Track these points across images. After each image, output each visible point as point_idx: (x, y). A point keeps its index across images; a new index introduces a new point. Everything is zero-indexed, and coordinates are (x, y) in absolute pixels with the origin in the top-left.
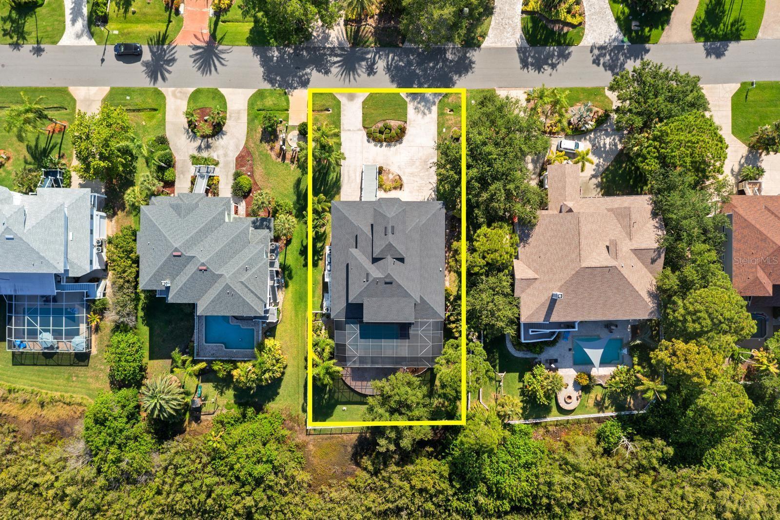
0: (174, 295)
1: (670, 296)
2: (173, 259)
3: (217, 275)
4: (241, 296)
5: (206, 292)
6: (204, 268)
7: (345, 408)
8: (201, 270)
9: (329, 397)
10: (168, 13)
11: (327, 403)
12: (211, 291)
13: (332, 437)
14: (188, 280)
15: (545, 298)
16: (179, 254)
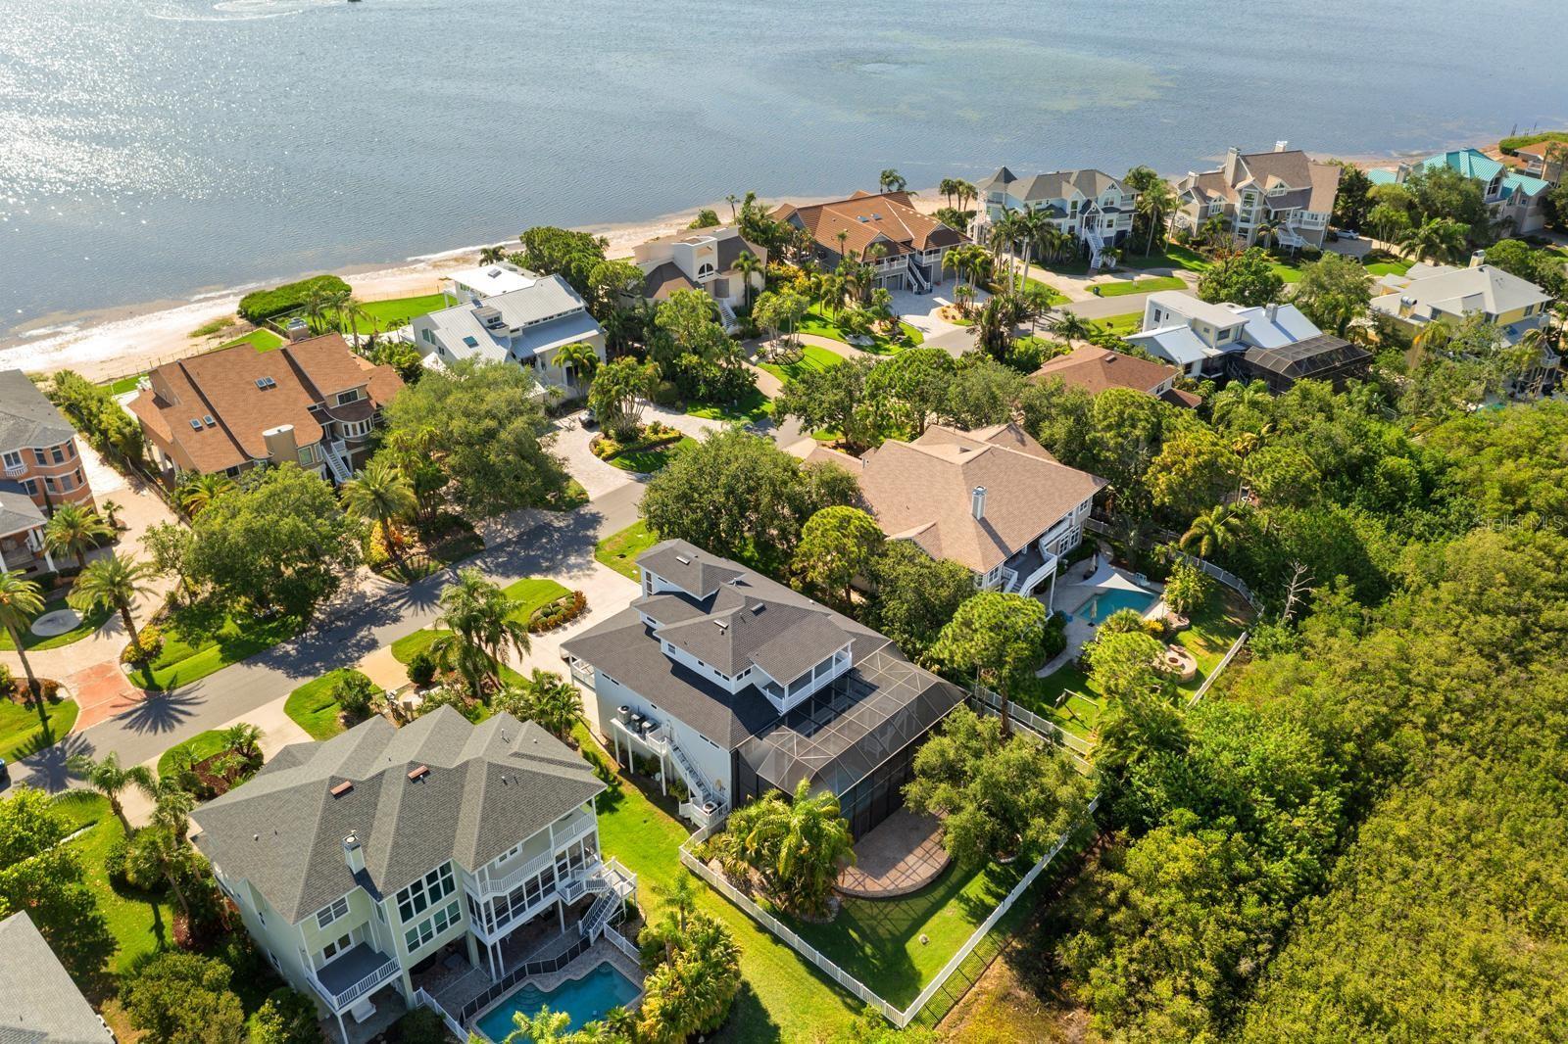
0: (388, 873)
1: (1082, 445)
2: (338, 805)
3: (456, 769)
4: (534, 773)
5: (456, 820)
6: (421, 769)
7: (920, 937)
8: (416, 779)
9: (874, 946)
10: (36, 710)
11: (884, 958)
12: (465, 808)
13: (968, 1005)
14: (400, 819)
15: (971, 528)
16: (346, 785)
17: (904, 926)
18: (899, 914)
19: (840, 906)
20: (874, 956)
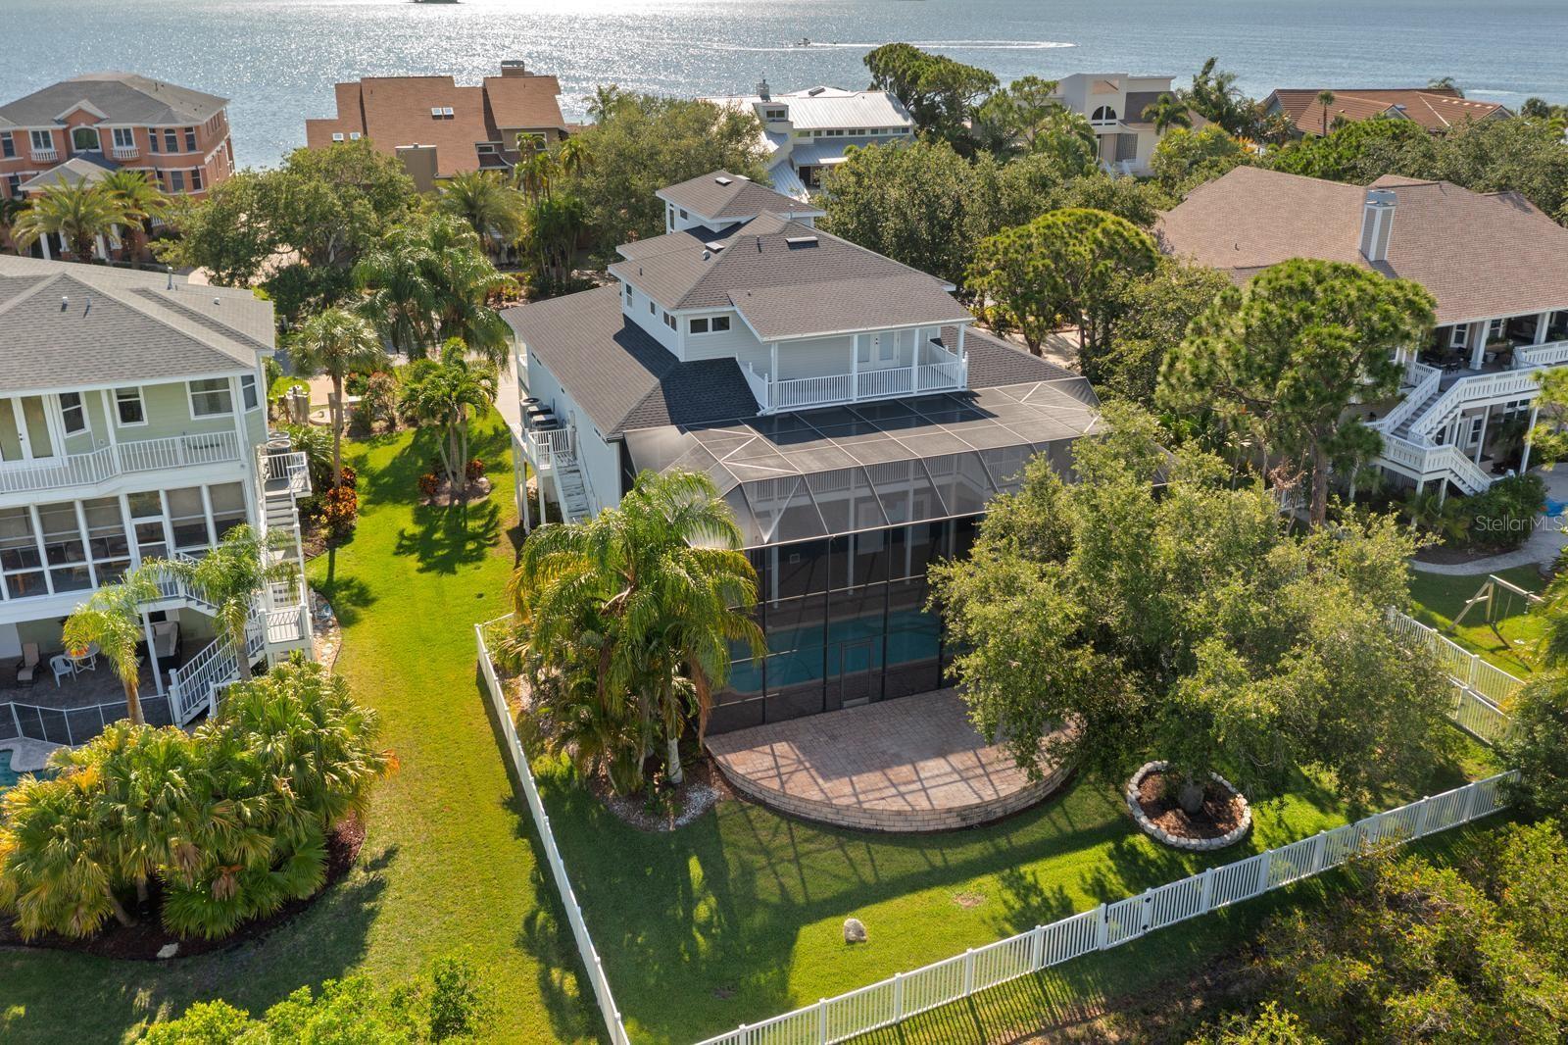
7: (850, 923)
17: (824, 889)
18: (831, 865)
19: (709, 810)
20: (705, 928)
